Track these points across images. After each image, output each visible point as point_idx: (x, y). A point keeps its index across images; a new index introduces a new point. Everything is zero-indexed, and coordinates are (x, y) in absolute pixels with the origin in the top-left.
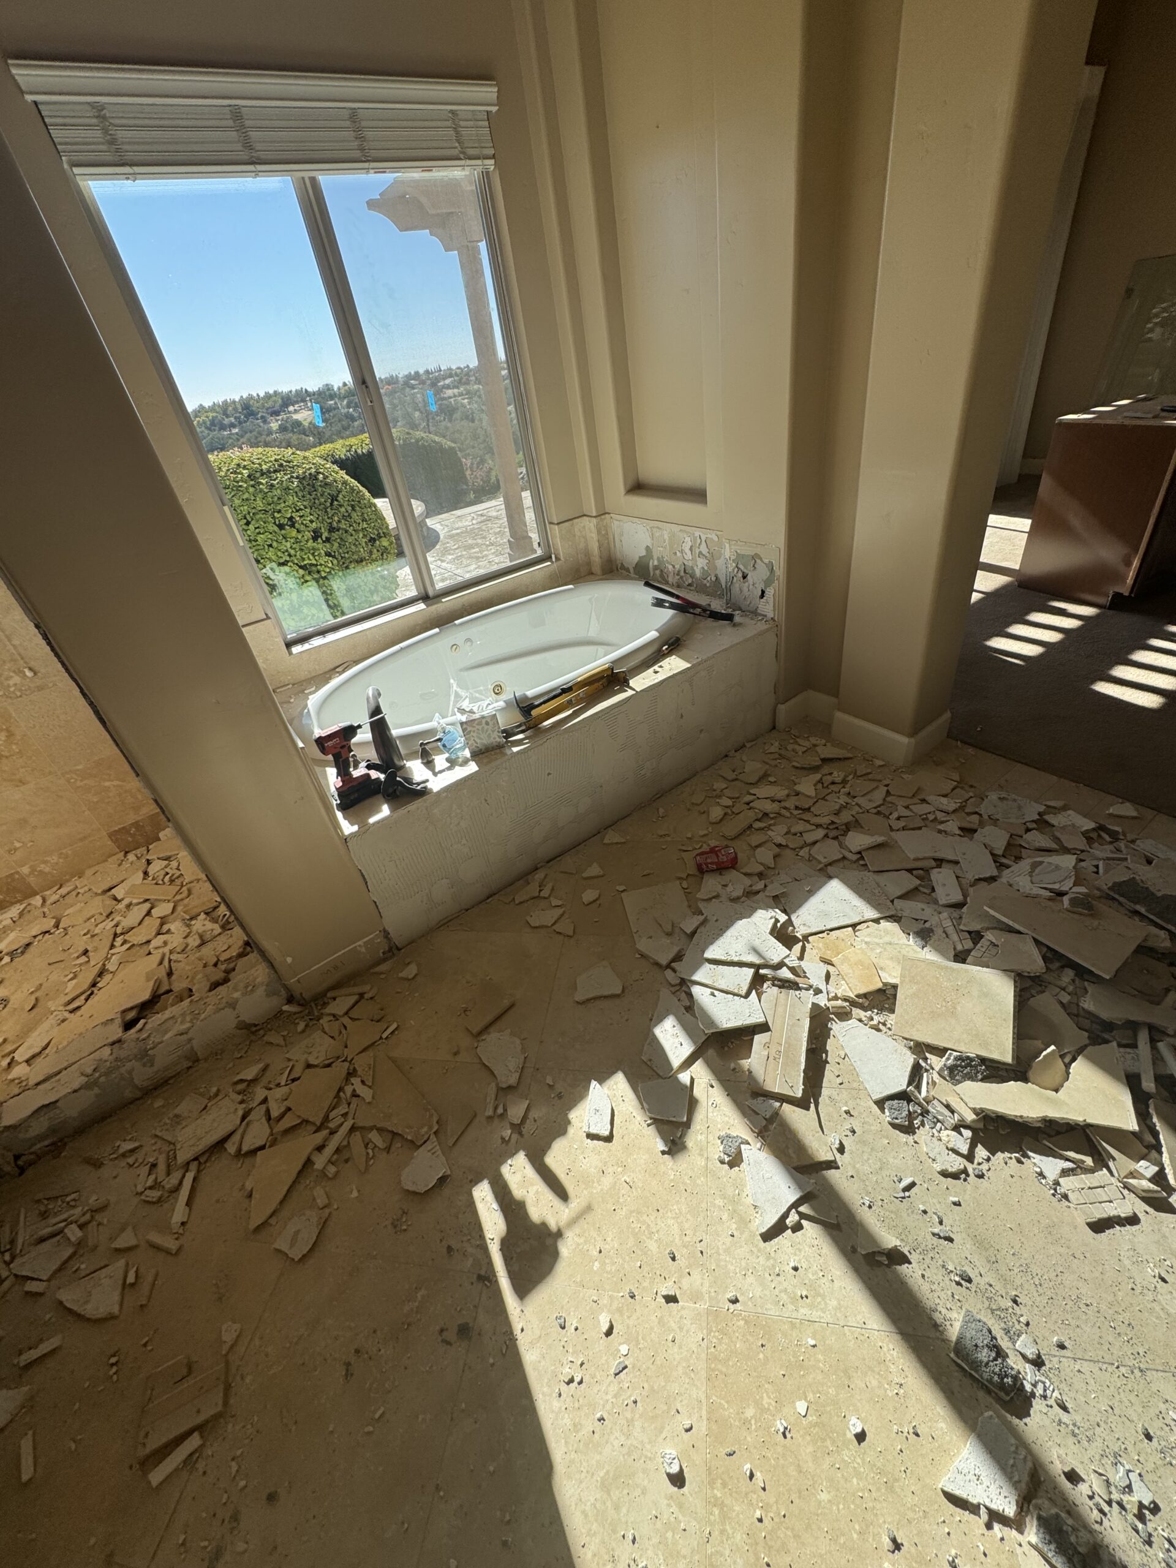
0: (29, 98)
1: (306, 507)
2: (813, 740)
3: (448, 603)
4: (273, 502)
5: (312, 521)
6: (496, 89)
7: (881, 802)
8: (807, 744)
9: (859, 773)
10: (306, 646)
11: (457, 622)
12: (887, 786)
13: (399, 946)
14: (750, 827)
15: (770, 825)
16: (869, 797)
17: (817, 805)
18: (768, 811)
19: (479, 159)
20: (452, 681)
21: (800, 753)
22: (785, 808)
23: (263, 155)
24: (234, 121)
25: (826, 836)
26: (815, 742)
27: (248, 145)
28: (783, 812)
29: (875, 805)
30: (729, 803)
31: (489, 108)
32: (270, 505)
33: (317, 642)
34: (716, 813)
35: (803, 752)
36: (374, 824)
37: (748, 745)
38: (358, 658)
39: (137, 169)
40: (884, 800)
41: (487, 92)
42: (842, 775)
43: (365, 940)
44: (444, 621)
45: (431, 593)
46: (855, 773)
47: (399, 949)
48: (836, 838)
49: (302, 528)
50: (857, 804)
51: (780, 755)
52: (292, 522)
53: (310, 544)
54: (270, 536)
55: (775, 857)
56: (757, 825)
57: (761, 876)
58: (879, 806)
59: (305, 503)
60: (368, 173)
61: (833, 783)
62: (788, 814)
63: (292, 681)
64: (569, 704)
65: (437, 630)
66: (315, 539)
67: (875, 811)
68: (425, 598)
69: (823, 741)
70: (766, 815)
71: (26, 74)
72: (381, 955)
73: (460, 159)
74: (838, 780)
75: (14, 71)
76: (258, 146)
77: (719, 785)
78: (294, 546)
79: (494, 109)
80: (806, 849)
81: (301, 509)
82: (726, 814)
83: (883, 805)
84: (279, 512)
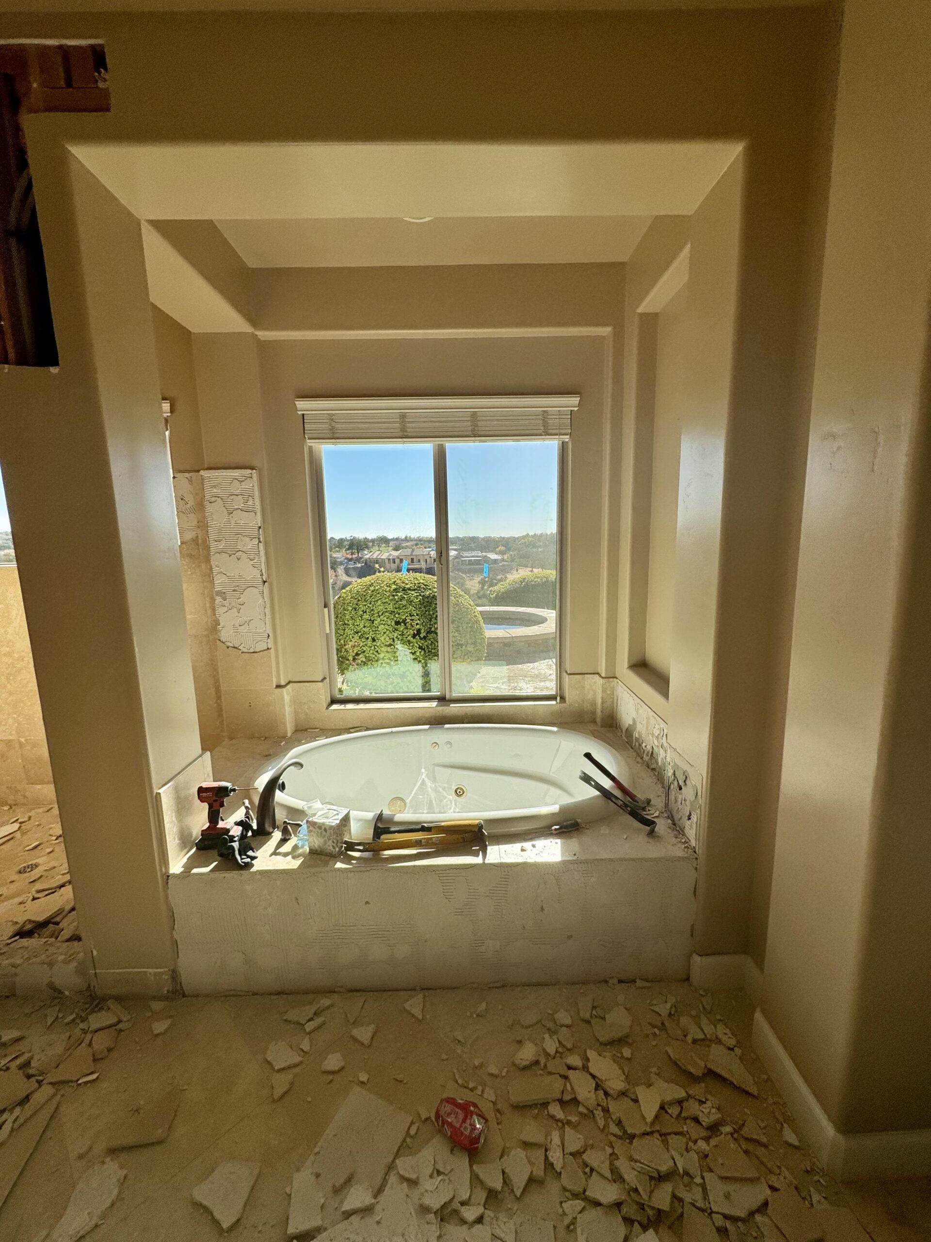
0: (300, 413)
1: (417, 615)
2: (721, 1031)
3: (454, 709)
4: (399, 608)
5: (417, 624)
6: (579, 399)
7: (741, 1213)
8: (709, 1030)
9: (745, 1131)
10: (342, 707)
11: (447, 726)
12: (773, 1189)
13: (186, 993)
14: (545, 1105)
15: (569, 1123)
16: (730, 1188)
17: (646, 1140)
18: (579, 1098)
19: (557, 435)
20: (423, 770)
21: (689, 1039)
22: (606, 1110)
23: (410, 434)
24: (400, 419)
25: (618, 1205)
26: (720, 1036)
27: (403, 430)
28: (599, 1113)
29: (727, 1211)
30: (552, 1050)
31: (572, 409)
32: (396, 608)
33: (350, 706)
34: (527, 1053)
35: (695, 1041)
36: (194, 874)
37: (639, 983)
38: (371, 727)
39: (338, 440)
40: (752, 1214)
41: (574, 400)
42: (715, 1116)
43: (156, 970)
44: (438, 721)
45: (447, 697)
46: (740, 1128)
47: (184, 995)
48: (628, 1221)
49: (409, 627)
50: (703, 1186)
51: (663, 1024)
52: (404, 621)
53: (410, 638)
54: (387, 627)
55: (532, 1181)
56: (555, 1110)
57: (492, 1196)
58: (734, 1219)
59: (418, 612)
60: (474, 442)
61: (696, 1120)
62: (601, 1123)
63: (321, 727)
64: (418, 844)
65: (427, 727)
66: (414, 636)
67: (719, 1221)
68: (442, 700)
69: (732, 1042)
70: (575, 1101)
71: (303, 405)
72: (166, 992)
73: (542, 435)
74: (705, 1121)
75: (297, 403)
76: (408, 430)
77: (564, 1017)
78: (399, 637)
79: (576, 409)
80: (579, 1204)
81: (414, 615)
82: (537, 1063)
83: (743, 1220)
84: (399, 614)
